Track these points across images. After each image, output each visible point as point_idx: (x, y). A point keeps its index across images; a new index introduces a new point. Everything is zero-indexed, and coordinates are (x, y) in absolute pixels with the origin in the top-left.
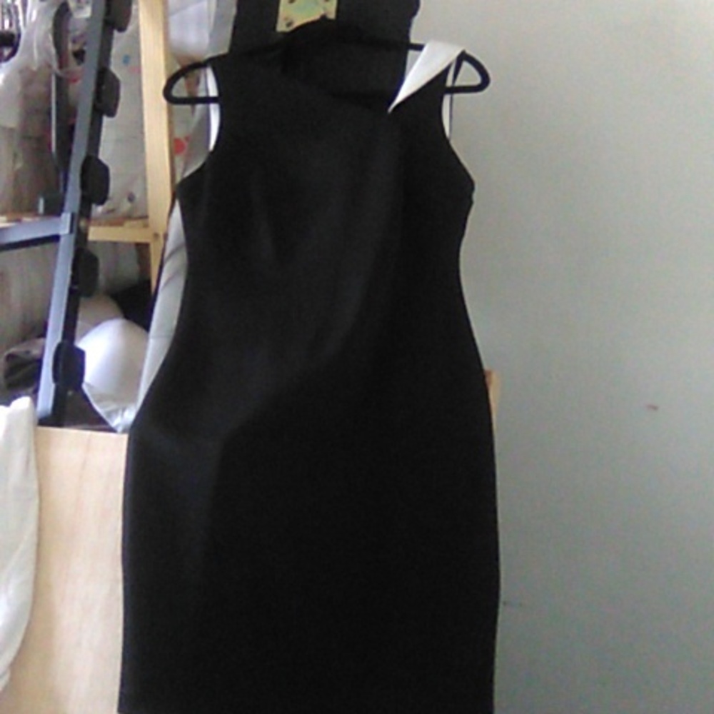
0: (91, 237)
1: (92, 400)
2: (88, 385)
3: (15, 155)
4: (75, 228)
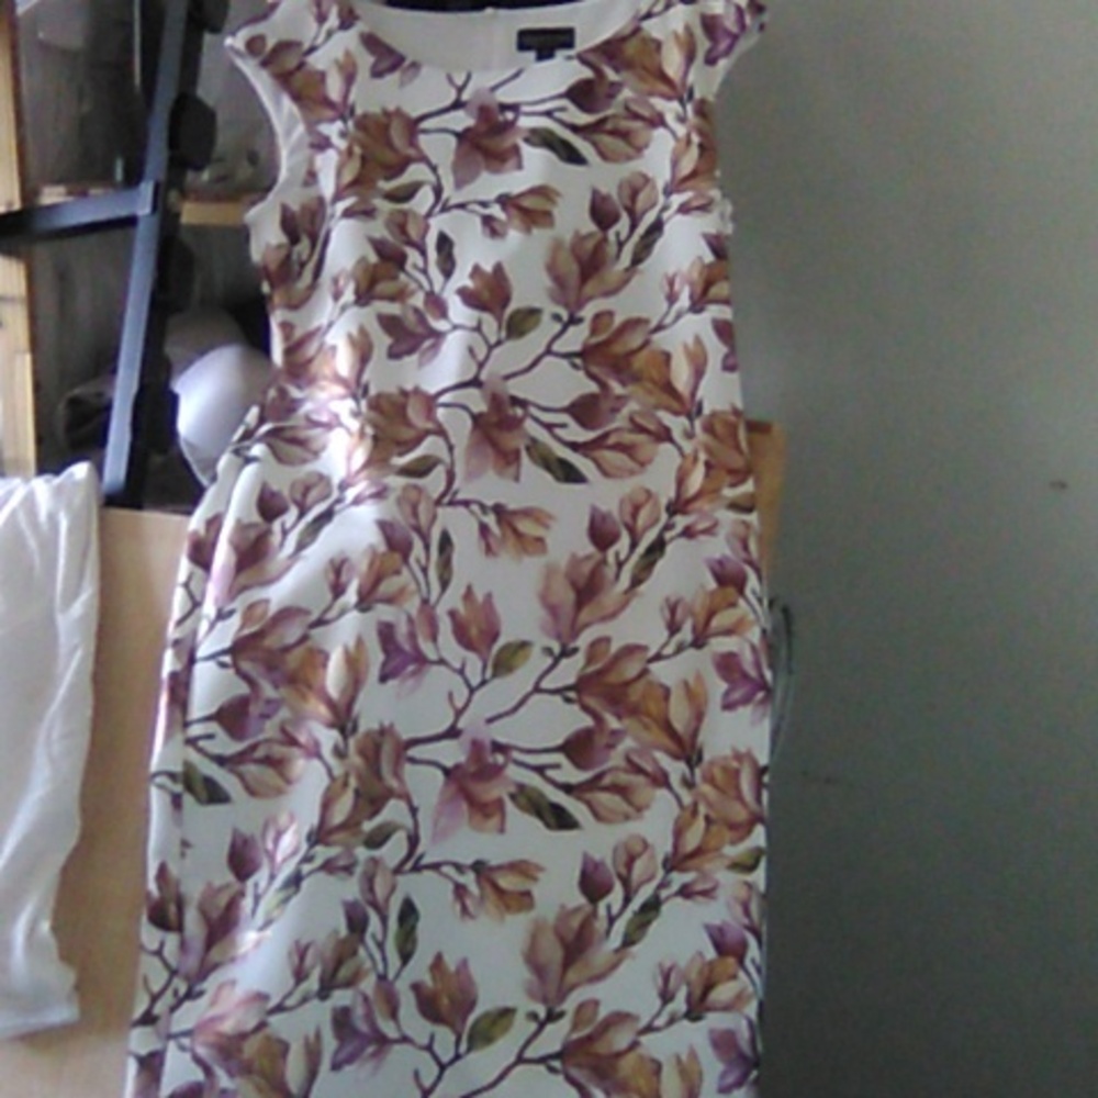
0: (185, 219)
1: (195, 468)
2: (190, 445)
4: (160, 206)
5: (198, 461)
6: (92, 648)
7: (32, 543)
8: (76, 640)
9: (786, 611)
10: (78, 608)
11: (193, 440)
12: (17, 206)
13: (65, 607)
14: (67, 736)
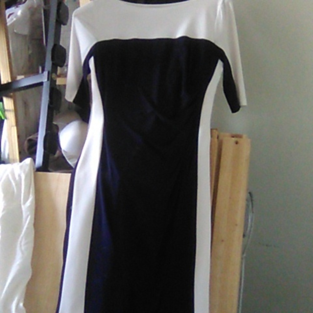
0: (58, 83)
1: (67, 158)
2: (64, 151)
4: (50, 78)
5: (67, 157)
6: (33, 217)
7: (14, 184)
8: (28, 213)
9: (250, 193)
10: (28, 203)
11: (65, 150)
12: (10, 81)
13: (24, 203)
14: (26, 244)
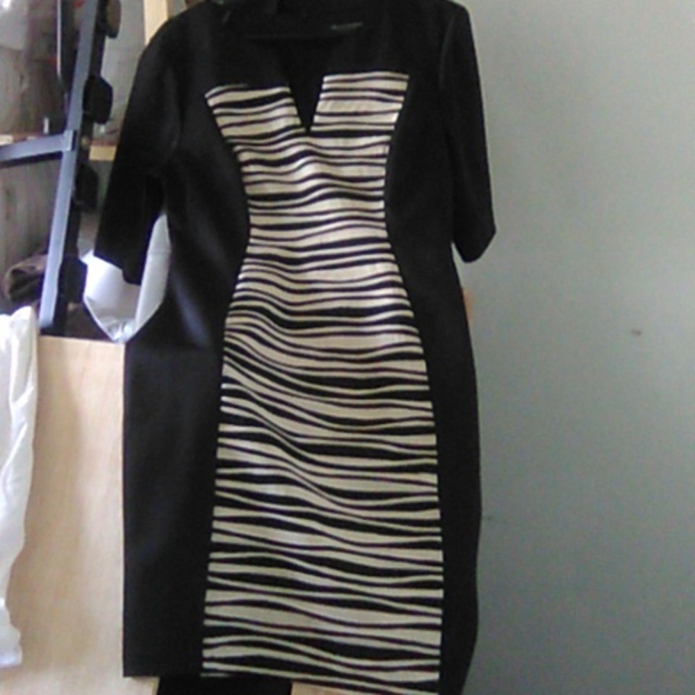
0: (93, 156)
2: (90, 300)
3: (22, 77)
4: (77, 145)
5: (95, 311)
6: (33, 424)
8: (23, 419)
13: (16, 399)
14: (16, 481)
